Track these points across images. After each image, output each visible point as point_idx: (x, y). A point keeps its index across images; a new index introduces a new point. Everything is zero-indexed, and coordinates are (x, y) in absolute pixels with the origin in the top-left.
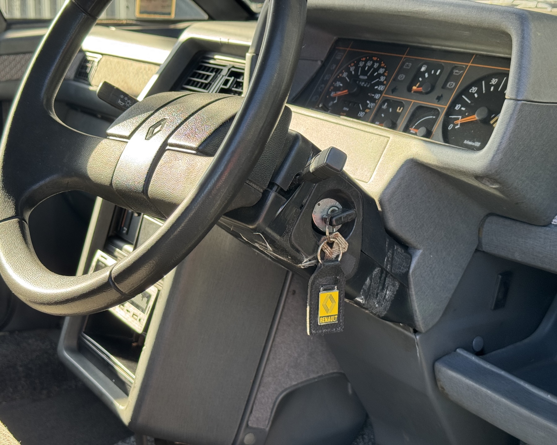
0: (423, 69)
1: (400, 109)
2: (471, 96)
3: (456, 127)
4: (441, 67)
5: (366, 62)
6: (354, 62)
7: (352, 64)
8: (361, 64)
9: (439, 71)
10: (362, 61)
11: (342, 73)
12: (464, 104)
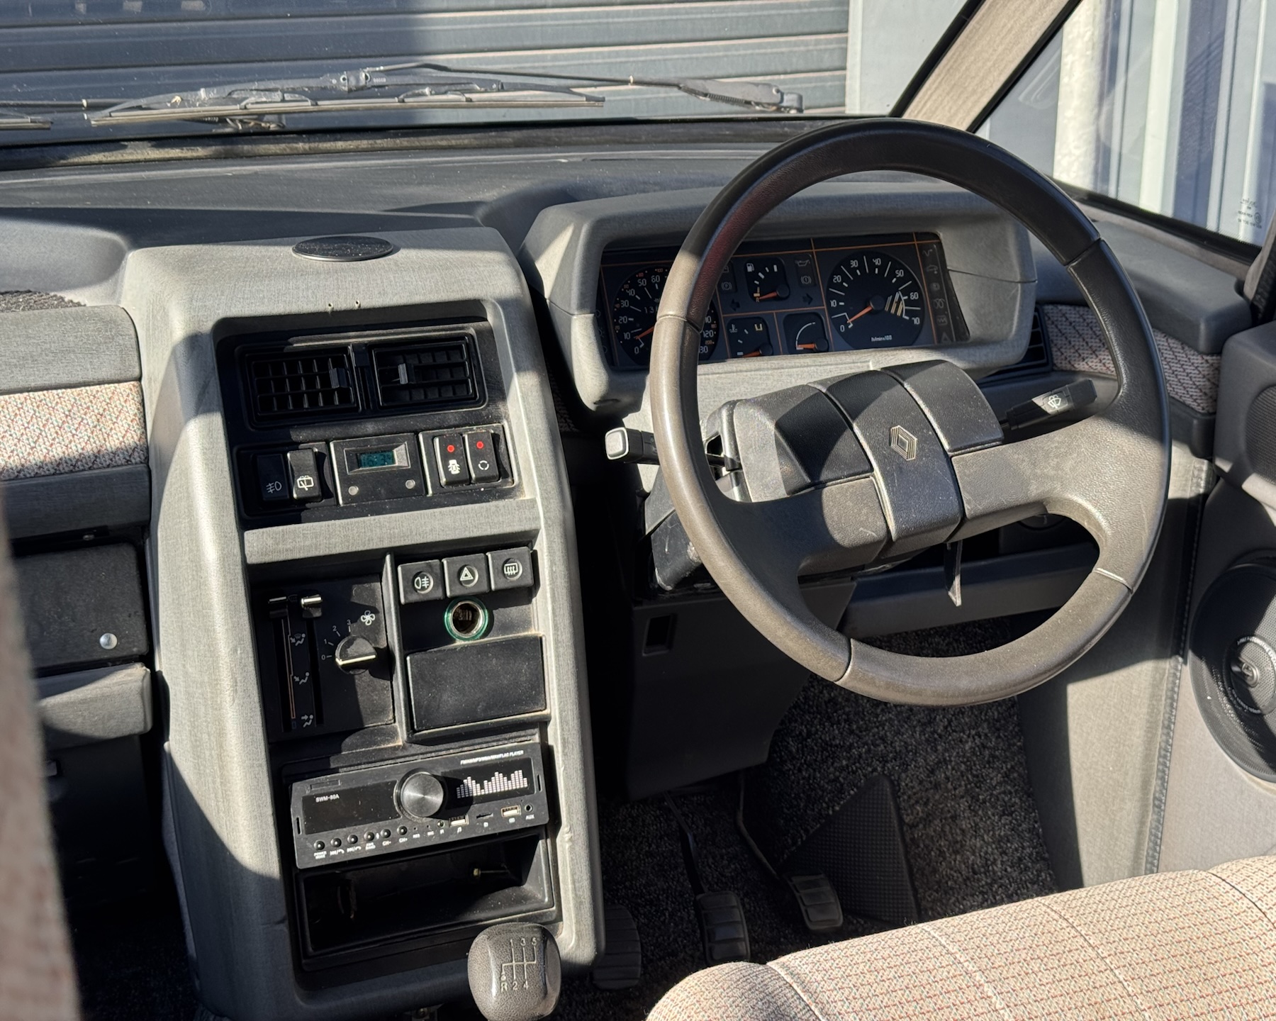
0: (750, 269)
1: (759, 327)
2: (839, 287)
3: (850, 327)
4: (776, 260)
5: (648, 277)
6: (626, 283)
7: (626, 286)
8: (643, 283)
9: (775, 267)
10: (642, 278)
11: (619, 302)
12: (839, 298)
